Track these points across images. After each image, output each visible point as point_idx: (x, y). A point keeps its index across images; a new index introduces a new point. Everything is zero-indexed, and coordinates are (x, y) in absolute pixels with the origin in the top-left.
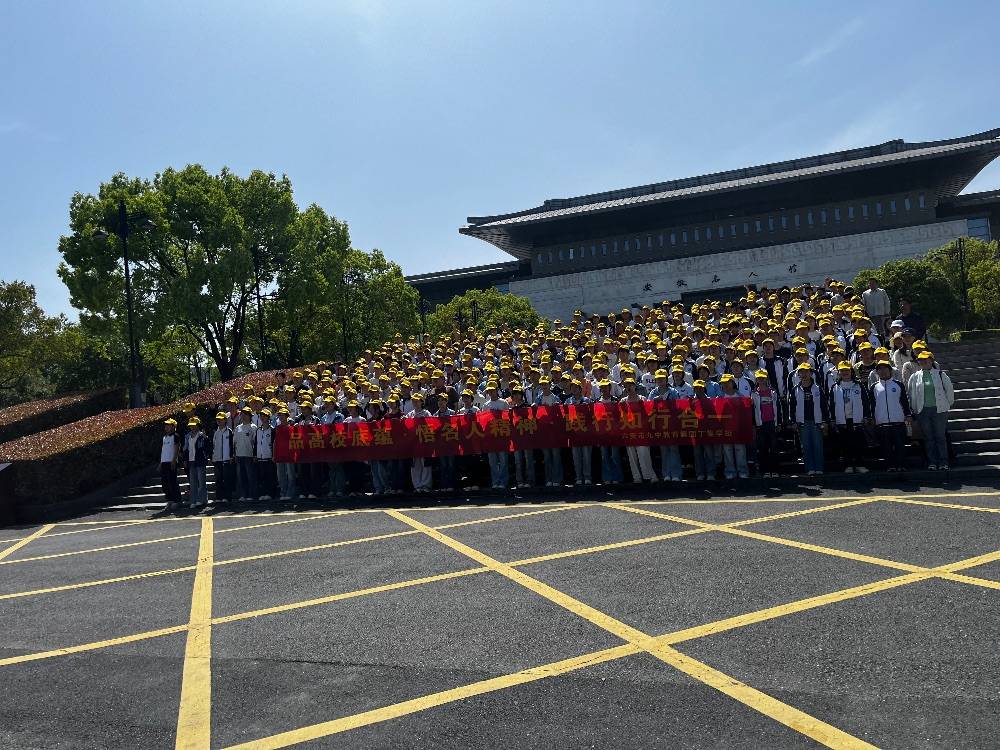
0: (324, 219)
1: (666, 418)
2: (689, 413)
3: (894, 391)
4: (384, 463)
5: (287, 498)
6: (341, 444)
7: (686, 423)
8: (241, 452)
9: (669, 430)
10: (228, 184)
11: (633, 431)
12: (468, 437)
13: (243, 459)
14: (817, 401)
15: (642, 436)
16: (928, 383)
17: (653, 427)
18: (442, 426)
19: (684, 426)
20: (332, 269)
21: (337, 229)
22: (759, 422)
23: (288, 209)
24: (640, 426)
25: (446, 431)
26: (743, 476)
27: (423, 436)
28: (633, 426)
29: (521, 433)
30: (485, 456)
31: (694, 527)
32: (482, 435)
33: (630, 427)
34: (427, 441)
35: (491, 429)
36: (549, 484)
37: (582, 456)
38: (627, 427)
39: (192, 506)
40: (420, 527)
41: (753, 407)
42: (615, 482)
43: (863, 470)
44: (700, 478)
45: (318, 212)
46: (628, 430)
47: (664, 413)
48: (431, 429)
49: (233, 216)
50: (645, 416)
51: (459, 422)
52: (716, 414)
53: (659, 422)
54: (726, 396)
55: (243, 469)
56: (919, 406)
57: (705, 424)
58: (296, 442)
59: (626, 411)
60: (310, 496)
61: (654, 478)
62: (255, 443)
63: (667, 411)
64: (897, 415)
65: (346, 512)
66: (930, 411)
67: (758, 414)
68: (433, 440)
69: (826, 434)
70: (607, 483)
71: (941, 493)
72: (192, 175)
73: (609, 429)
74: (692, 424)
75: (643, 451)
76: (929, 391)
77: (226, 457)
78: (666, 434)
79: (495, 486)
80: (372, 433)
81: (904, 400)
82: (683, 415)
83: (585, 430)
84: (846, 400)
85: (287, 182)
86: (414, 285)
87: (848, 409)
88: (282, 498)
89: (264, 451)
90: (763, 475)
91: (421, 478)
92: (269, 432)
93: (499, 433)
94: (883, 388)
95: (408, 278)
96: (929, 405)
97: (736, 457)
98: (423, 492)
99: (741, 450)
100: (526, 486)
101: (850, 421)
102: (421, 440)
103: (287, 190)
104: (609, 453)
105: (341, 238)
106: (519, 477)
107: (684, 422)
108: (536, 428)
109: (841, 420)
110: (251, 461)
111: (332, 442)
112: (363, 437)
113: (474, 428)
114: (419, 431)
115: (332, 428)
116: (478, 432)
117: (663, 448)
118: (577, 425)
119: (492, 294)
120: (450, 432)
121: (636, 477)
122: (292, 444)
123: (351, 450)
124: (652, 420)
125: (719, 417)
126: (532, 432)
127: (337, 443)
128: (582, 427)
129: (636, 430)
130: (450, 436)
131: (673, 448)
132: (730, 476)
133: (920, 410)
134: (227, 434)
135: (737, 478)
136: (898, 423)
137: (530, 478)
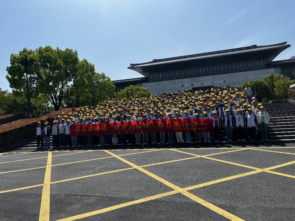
0: (87, 63)
1: (187, 124)
2: (194, 123)
3: (253, 117)
4: (104, 136)
5: (75, 146)
8: (61, 132)
9: (188, 127)
10: (59, 52)
11: (177, 127)
12: (129, 129)
13: (61, 134)
14: (231, 120)
15: (180, 129)
16: (262, 115)
17: (183, 126)
18: (122, 126)
19: (192, 127)
20: (89, 78)
21: (91, 66)
22: (214, 126)
23: (77, 59)
24: (179, 126)
26: (209, 141)
27: (115, 128)
29: (145, 128)
30: (134, 135)
31: (195, 156)
32: (133, 128)
34: (117, 130)
35: (136, 126)
36: (153, 143)
37: (162, 135)
38: (176, 126)
39: (45, 148)
40: (114, 155)
41: (212, 122)
42: (172, 143)
43: (243, 140)
44: (197, 142)
45: (86, 61)
48: (118, 126)
49: (60, 61)
50: (181, 123)
51: (126, 124)
52: (201, 123)
53: (185, 125)
54: (205, 118)
56: (260, 121)
57: (198, 126)
59: (176, 122)
60: (81, 146)
61: (183, 142)
62: (65, 130)
63: (188, 122)
64: (254, 124)
65: (92, 151)
66: (263, 123)
67: (214, 123)
68: (119, 129)
69: (233, 130)
70: (170, 143)
71: (266, 147)
72: (48, 49)
73: (170, 127)
74: (195, 126)
75: (180, 133)
76: (263, 117)
77: (56, 134)
78: (187, 129)
79: (137, 144)
80: (100, 127)
81: (256, 120)
82: (192, 123)
83: (163, 127)
84: (239, 120)
85: (76, 52)
86: (114, 84)
87: (240, 123)
88: (73, 146)
89: (68, 132)
90: (215, 141)
91: (115, 141)
92: (69, 126)
93: (138, 128)
94: (250, 117)
95: (112, 81)
96: (262, 122)
97: (207, 136)
98: (115, 145)
99: (209, 134)
100: (146, 143)
101: (240, 126)
102: (115, 129)
103: (76, 54)
104: (170, 134)
105: (92, 69)
106: (144, 141)
107: (192, 125)
108: (149, 126)
109: (238, 125)
110: (64, 135)
111: (89, 130)
112: (97, 128)
113: (131, 126)
115: (88, 125)
116: (132, 127)
117: (186, 133)
118: (161, 126)
119: (137, 87)
120: (124, 127)
121: (178, 141)
122: (76, 130)
123: (94, 132)
124: (183, 125)
125: (202, 124)
126: (148, 127)
127: (90, 130)
128: (163, 126)
129: (178, 127)
130: (124, 128)
131: (189, 133)
132: (205, 141)
133: (260, 123)
134: (57, 127)
135: (208, 142)
136: (254, 127)
137: (147, 141)
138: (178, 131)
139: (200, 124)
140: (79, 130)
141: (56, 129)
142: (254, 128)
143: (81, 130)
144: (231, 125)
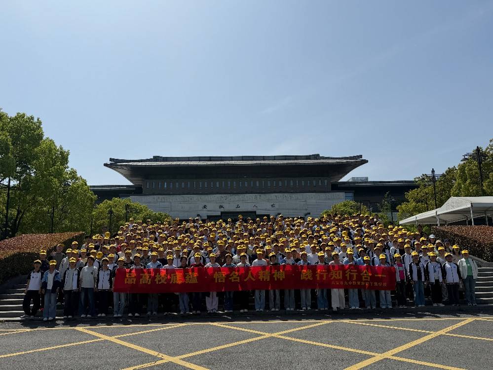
1: (355, 274)
2: (366, 273)
3: (455, 267)
4: (190, 295)
5: (119, 315)
6: (163, 281)
7: (365, 278)
8: (86, 285)
9: (356, 281)
12: (245, 280)
13: (86, 290)
15: (342, 283)
16: (468, 265)
17: (348, 279)
18: (231, 274)
19: (364, 280)
22: (398, 279)
24: (341, 277)
25: (232, 276)
26: (390, 307)
27: (218, 279)
28: (338, 277)
29: (276, 279)
32: (254, 280)
33: (336, 278)
34: (220, 281)
35: (259, 276)
36: (288, 309)
37: (306, 294)
38: (334, 278)
43: (442, 305)
44: (369, 307)
46: (335, 280)
47: (354, 272)
48: (224, 274)
52: (378, 274)
53: (351, 276)
54: (382, 265)
55: (86, 296)
56: (465, 275)
57: (373, 279)
58: (130, 279)
60: (136, 314)
63: (356, 271)
64: (457, 280)
66: (470, 277)
67: (398, 275)
68: (223, 281)
73: (325, 278)
74: (367, 278)
76: (470, 268)
77: (75, 287)
78: (354, 283)
79: (257, 310)
80: (185, 276)
81: (459, 272)
82: (363, 274)
84: (435, 271)
88: (115, 316)
89: (104, 284)
91: (212, 303)
92: (109, 272)
93: (263, 279)
94: (449, 266)
96: (469, 275)
97: (386, 297)
101: (436, 281)
102: (216, 281)
104: (322, 292)
107: (363, 277)
108: (284, 278)
109: (433, 280)
111: (157, 280)
112: (178, 279)
113: (250, 276)
114: (216, 276)
115: (157, 271)
116: (251, 277)
117: (351, 290)
118: (307, 276)
120: (235, 277)
122: (128, 280)
123: (169, 285)
124: (348, 275)
125: (380, 276)
126: (281, 279)
127: (160, 281)
128: (310, 278)
129: (339, 280)
130: (234, 279)
131: (356, 290)
132: (384, 307)
133: (465, 277)
134: (76, 272)
135: (387, 308)
136: (457, 283)
137: (278, 306)
138: (338, 287)
139: (376, 276)
140: (135, 280)
141: (76, 277)
142: (456, 285)
143: (138, 281)
144: (423, 279)
